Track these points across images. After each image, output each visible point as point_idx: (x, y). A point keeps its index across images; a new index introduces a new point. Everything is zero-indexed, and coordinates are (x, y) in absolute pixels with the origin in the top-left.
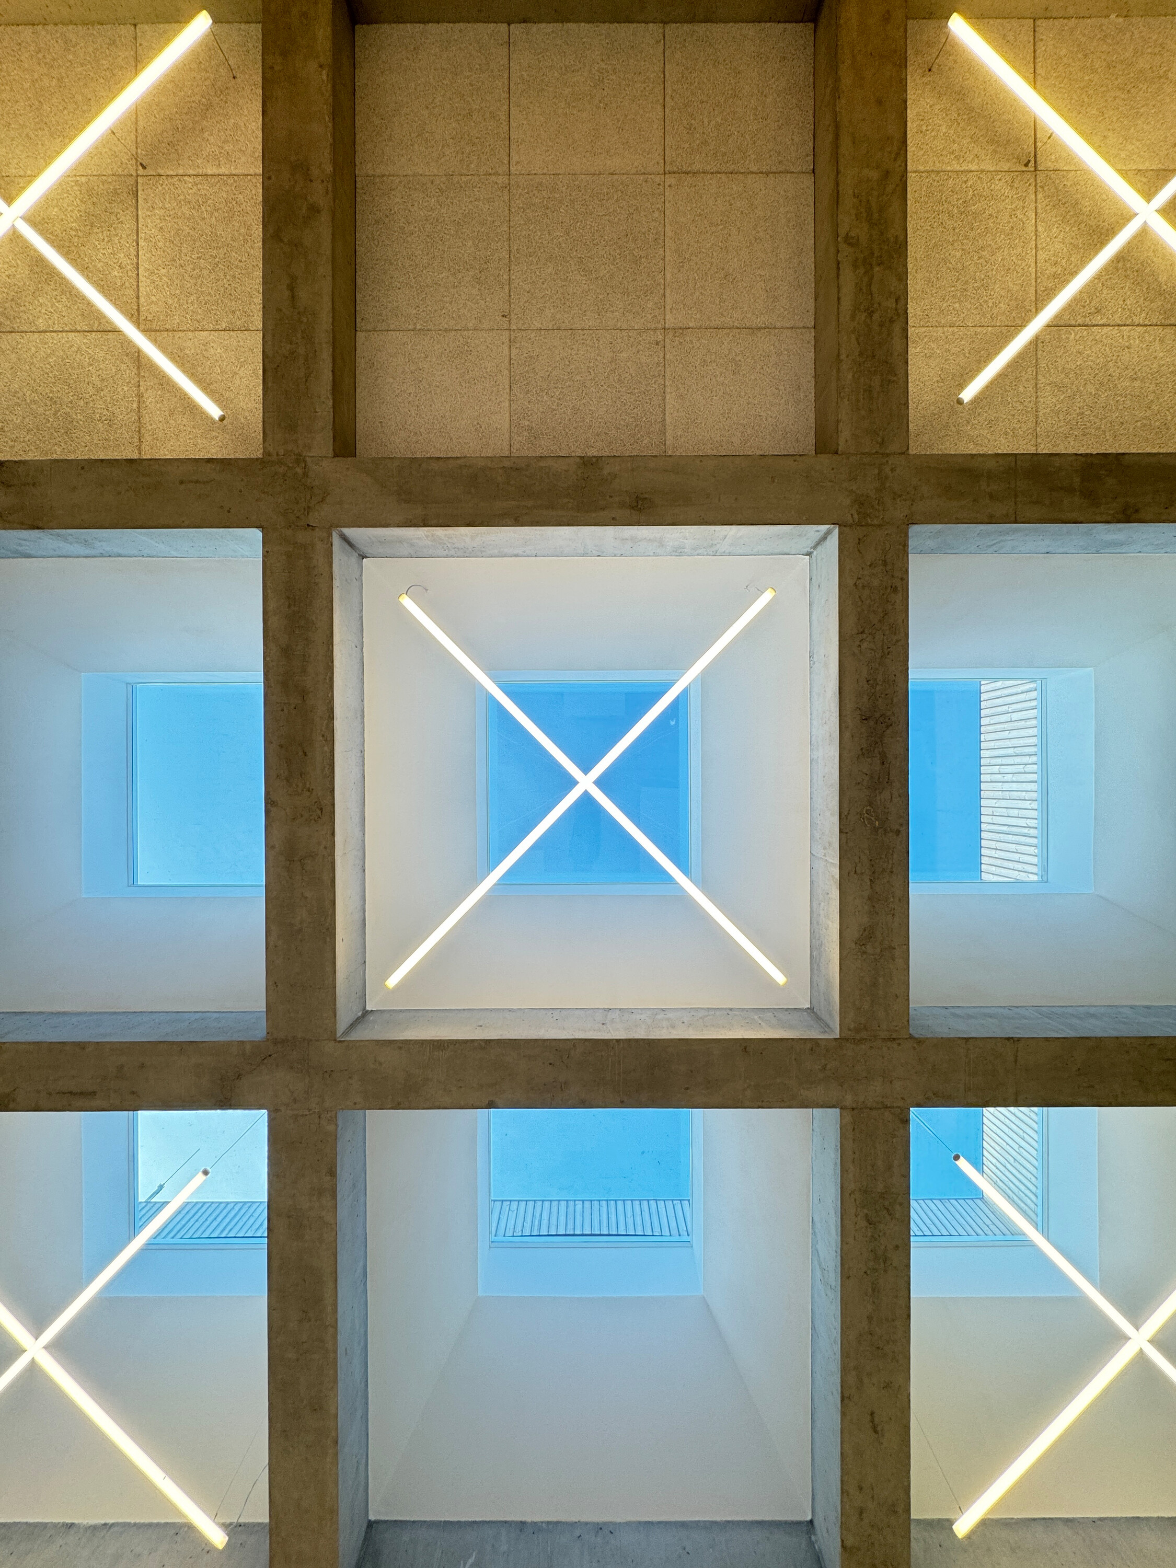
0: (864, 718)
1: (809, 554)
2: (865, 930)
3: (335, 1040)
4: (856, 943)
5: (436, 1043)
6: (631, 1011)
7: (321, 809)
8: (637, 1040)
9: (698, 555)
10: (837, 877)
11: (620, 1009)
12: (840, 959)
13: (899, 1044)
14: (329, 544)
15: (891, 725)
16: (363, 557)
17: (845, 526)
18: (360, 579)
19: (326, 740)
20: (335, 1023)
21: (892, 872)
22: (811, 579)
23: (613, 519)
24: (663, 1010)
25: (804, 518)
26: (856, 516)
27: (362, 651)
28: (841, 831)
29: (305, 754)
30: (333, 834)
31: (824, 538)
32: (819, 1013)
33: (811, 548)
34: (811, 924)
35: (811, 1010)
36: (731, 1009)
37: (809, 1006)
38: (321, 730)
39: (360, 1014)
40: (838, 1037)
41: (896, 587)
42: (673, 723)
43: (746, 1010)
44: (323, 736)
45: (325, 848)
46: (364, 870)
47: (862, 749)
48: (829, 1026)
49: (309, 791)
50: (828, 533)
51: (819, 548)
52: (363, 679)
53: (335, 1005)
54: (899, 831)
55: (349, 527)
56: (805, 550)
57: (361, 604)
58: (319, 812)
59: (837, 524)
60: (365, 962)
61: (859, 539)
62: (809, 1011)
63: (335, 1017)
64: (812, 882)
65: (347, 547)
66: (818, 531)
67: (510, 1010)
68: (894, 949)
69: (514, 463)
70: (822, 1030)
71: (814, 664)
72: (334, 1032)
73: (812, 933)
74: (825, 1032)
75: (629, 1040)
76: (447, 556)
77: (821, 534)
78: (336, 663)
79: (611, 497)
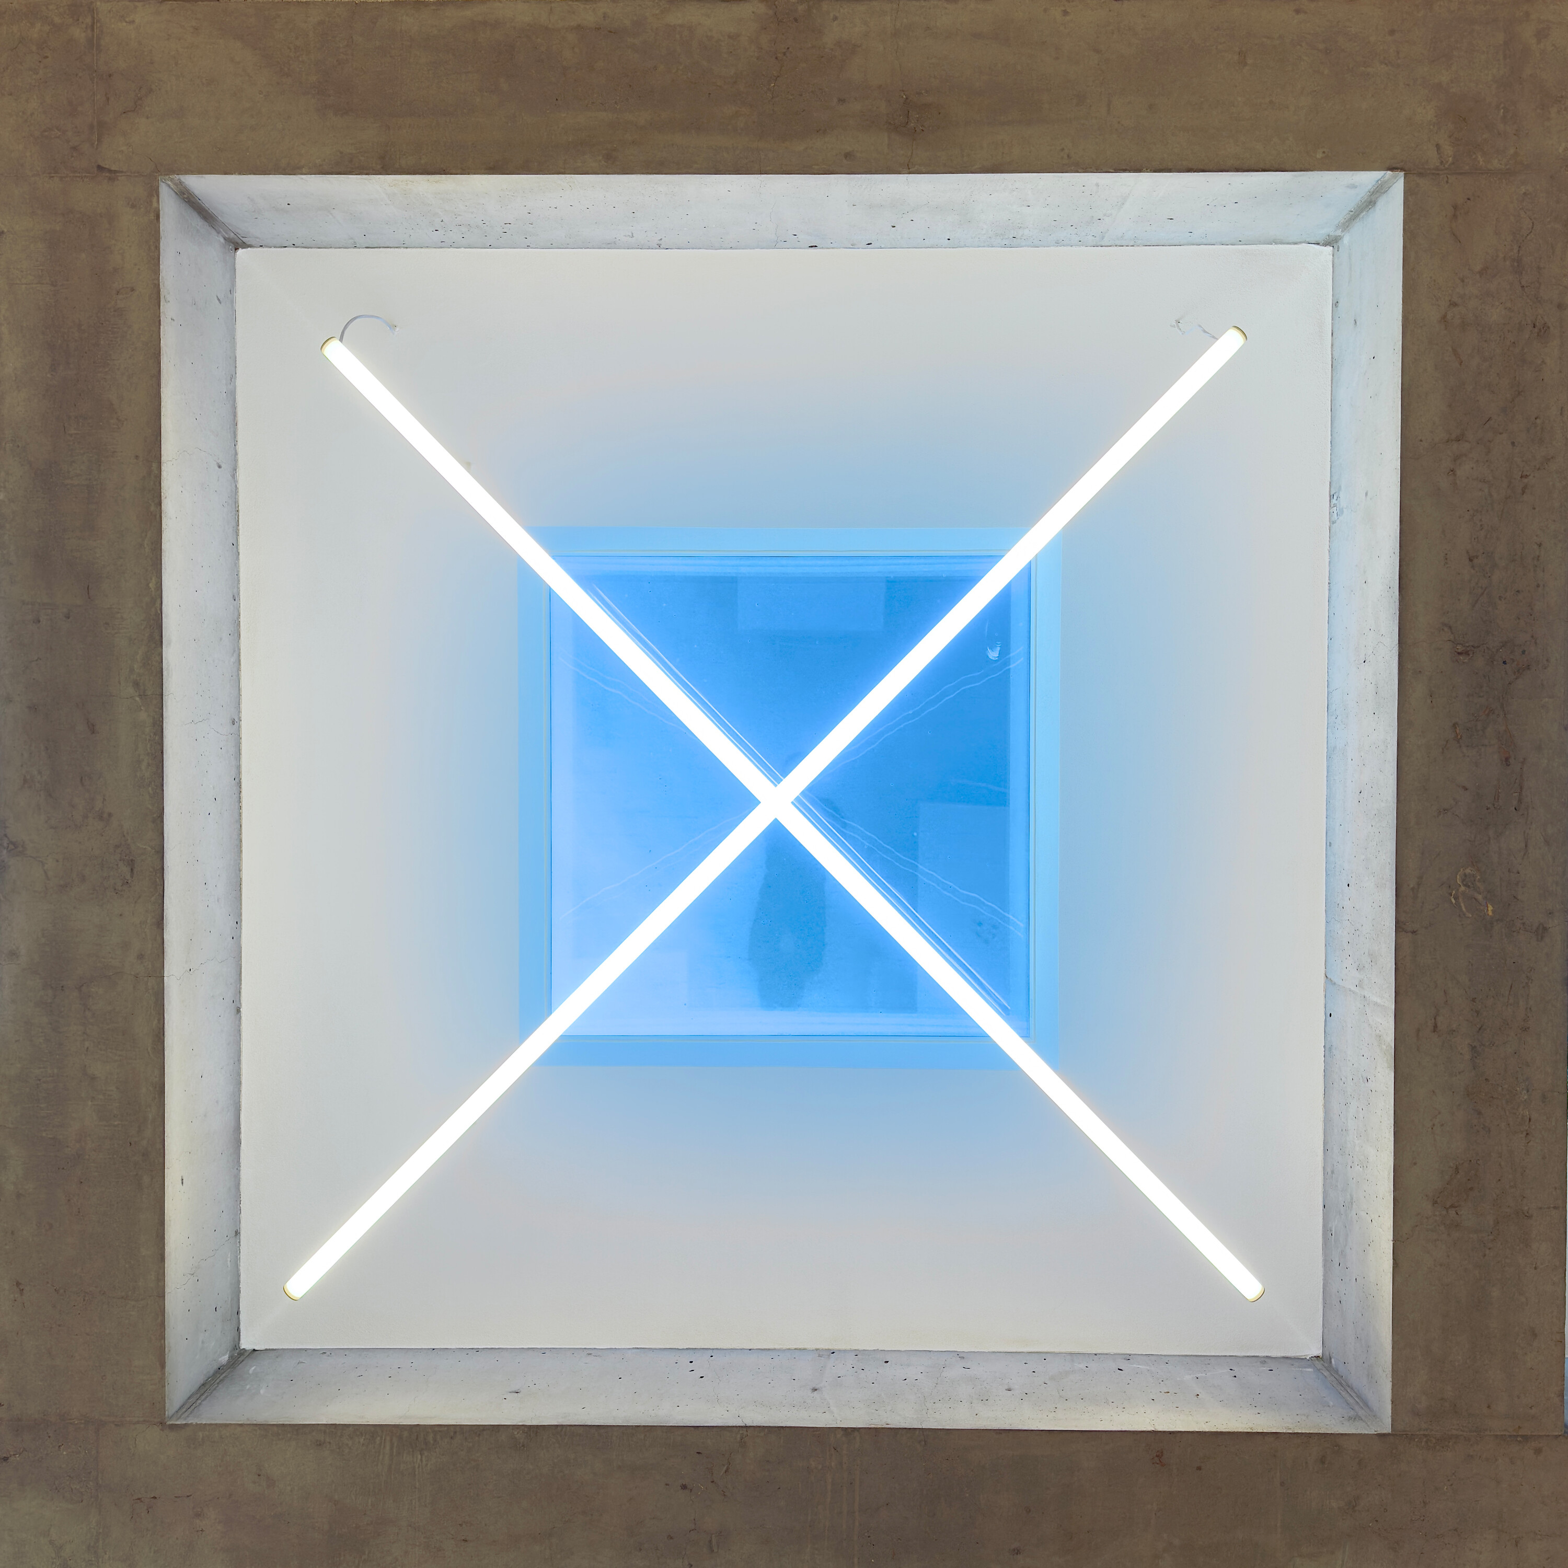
0: (1460, 648)
1: (1331, 242)
2: (1457, 1170)
3: (162, 1423)
4: (1435, 1203)
5: (406, 1434)
6: (885, 1358)
7: (131, 864)
8: (895, 1432)
9: (1057, 243)
10: (1390, 1038)
11: (857, 1353)
12: (1395, 1240)
13: (1538, 1451)
14: (152, 216)
15: (1528, 667)
16: (237, 244)
17: (1421, 175)
18: (228, 297)
19: (143, 696)
20: (162, 1382)
21: (1525, 1029)
22: (1336, 304)
23: (848, 155)
24: (961, 1356)
25: (1319, 155)
26: (1448, 150)
27: (234, 476)
28: (1399, 926)
29: (92, 729)
30: (159, 923)
31: (1369, 203)
32: (1342, 1369)
33: (1338, 227)
34: (1326, 1150)
35: (1323, 1361)
36: (1128, 1357)
37: (1318, 1352)
38: (132, 670)
39: (225, 1358)
40: (1387, 1429)
41: (1546, 327)
42: (993, 654)
43: (1166, 1359)
44: (136, 684)
45: (141, 957)
46: (238, 1011)
47: (1455, 725)
48: (1366, 1404)
49: (101, 818)
50: (1379, 190)
51: (1357, 227)
52: (235, 545)
53: (162, 1337)
54: (1545, 929)
55: (201, 171)
56: (1321, 234)
57: (233, 360)
58: (125, 869)
59: (1402, 169)
60: (237, 1233)
61: (1455, 207)
62: (1318, 1364)
63: (163, 1365)
64: (1328, 1050)
65: (197, 221)
66: (1353, 186)
67: (589, 1352)
68: (1529, 1217)
69: (605, 16)
70: (1352, 1413)
71: (1341, 512)
72: (158, 1403)
73: (1329, 1174)
74: (1355, 1418)
75: (877, 1431)
76: (442, 245)
77: (1361, 194)
78: (170, 507)
79: (842, 101)
